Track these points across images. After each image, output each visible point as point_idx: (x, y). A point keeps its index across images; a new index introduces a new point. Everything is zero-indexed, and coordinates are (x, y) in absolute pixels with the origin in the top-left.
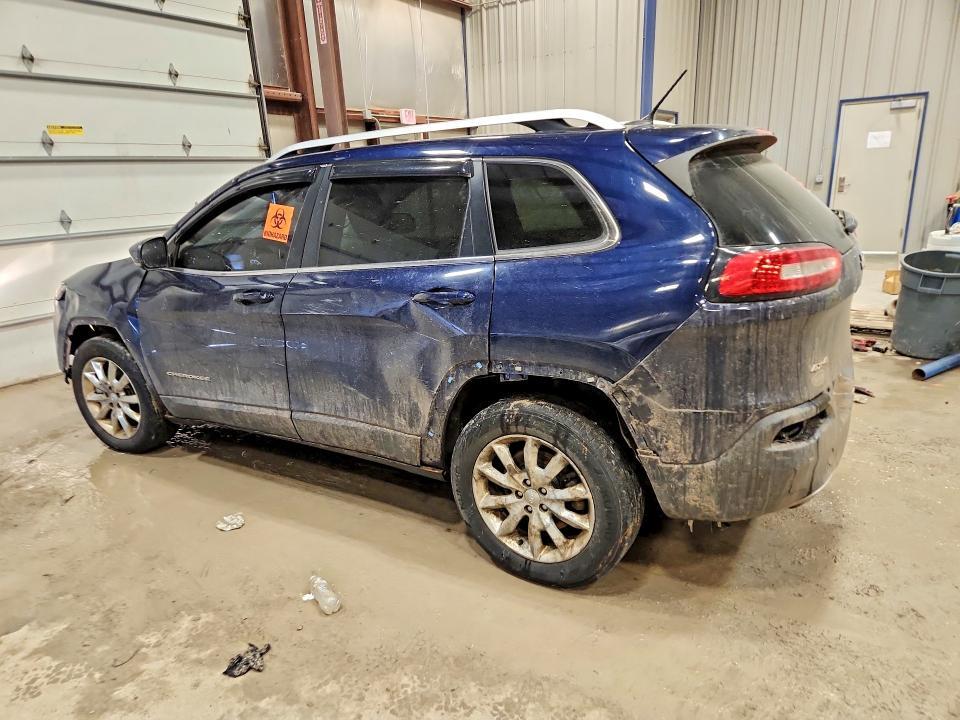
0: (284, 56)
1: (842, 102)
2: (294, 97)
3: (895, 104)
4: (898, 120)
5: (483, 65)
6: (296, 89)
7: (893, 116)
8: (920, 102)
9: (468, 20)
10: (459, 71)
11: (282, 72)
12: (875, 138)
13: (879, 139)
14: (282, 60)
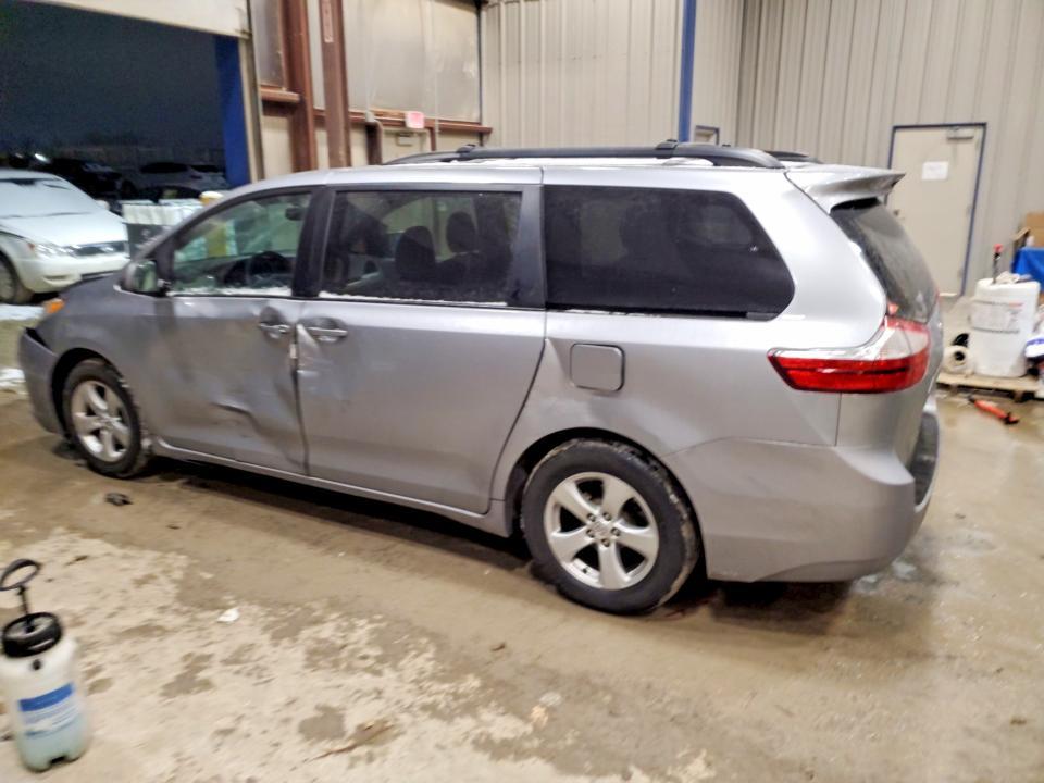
0: (281, 52)
1: (896, 128)
2: (290, 98)
3: (951, 133)
4: (955, 152)
5: (500, 64)
6: (292, 88)
7: (948, 148)
8: (978, 133)
9: (484, 14)
10: (472, 69)
11: (278, 70)
12: (932, 169)
13: (936, 170)
14: (278, 56)
